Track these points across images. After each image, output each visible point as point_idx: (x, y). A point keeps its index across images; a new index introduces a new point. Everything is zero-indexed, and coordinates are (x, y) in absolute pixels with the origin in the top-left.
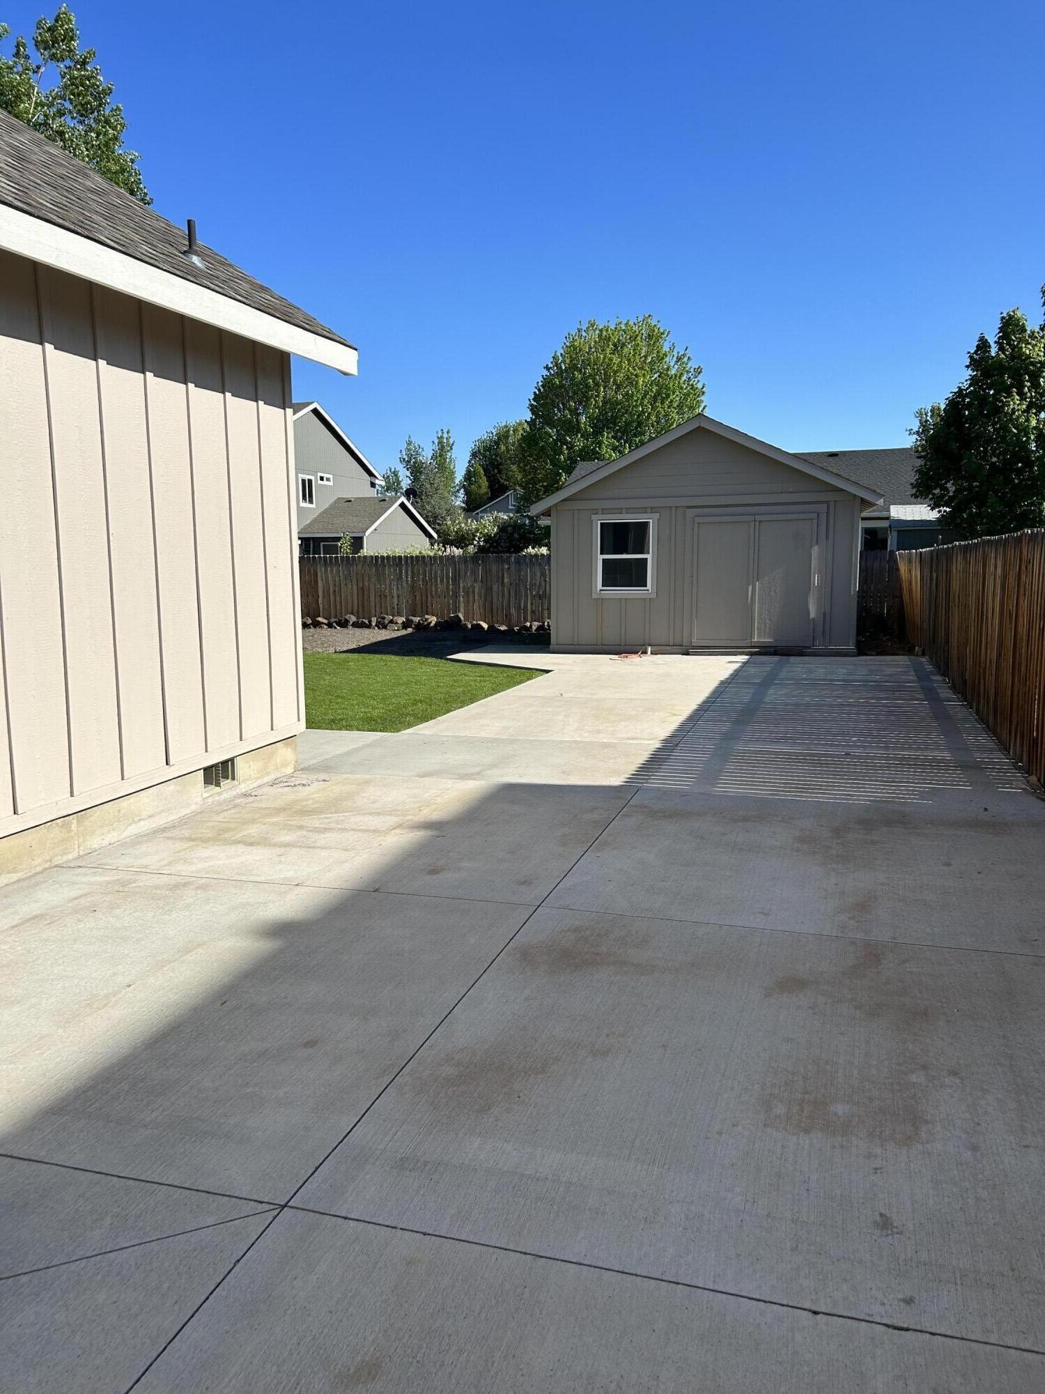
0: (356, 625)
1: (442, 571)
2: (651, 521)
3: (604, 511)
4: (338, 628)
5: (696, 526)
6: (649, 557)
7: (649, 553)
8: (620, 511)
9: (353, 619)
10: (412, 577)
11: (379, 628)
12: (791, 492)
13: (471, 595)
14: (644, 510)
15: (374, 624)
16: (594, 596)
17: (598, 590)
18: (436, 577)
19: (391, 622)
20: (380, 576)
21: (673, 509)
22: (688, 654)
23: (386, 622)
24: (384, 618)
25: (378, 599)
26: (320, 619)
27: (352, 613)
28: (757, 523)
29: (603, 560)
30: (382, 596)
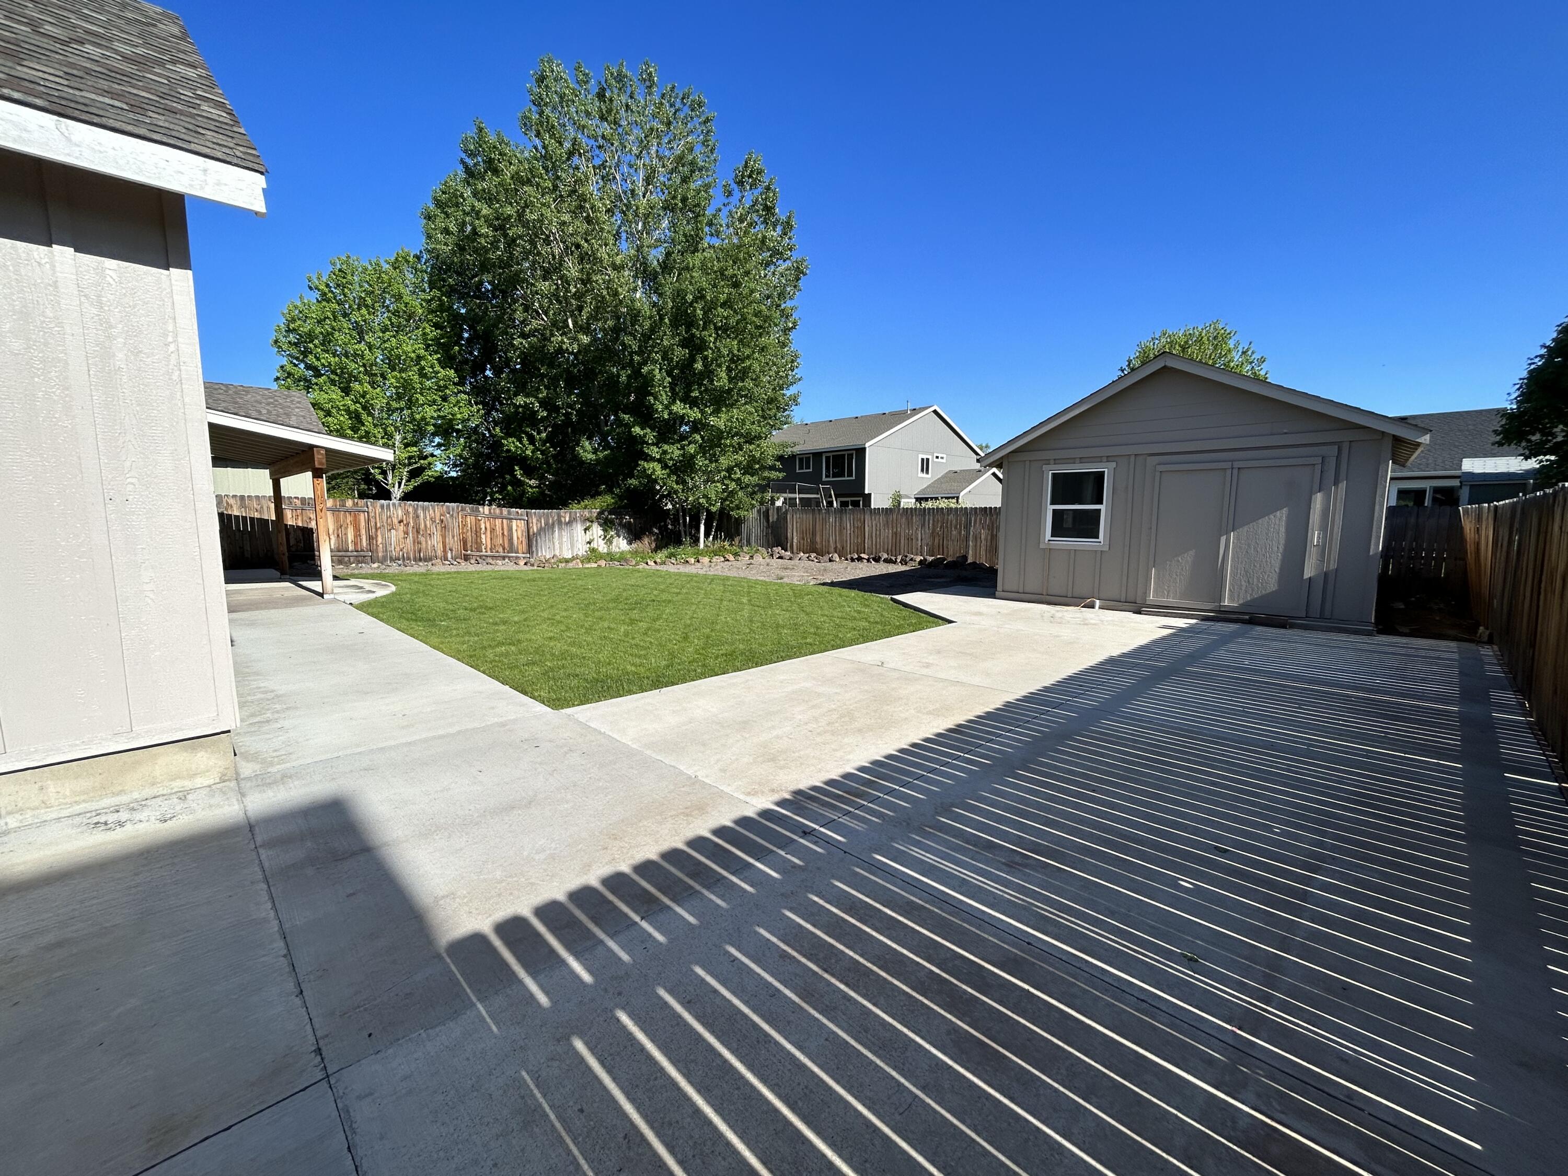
0: (886, 561)
1: (957, 521)
2: (1106, 470)
3: (1056, 461)
4: (873, 562)
5: (1158, 474)
6: (1102, 507)
7: (1102, 504)
8: (1072, 461)
9: (885, 556)
10: (933, 524)
11: (902, 564)
12: (1286, 433)
13: (979, 540)
14: (1099, 459)
15: (899, 561)
16: (1042, 546)
17: (1047, 540)
18: (951, 525)
19: (911, 560)
20: (909, 523)
21: (1132, 458)
22: (1140, 613)
23: (908, 559)
24: (906, 556)
25: (906, 541)
26: (863, 555)
28: (1235, 471)
29: (1054, 510)
30: (909, 539)
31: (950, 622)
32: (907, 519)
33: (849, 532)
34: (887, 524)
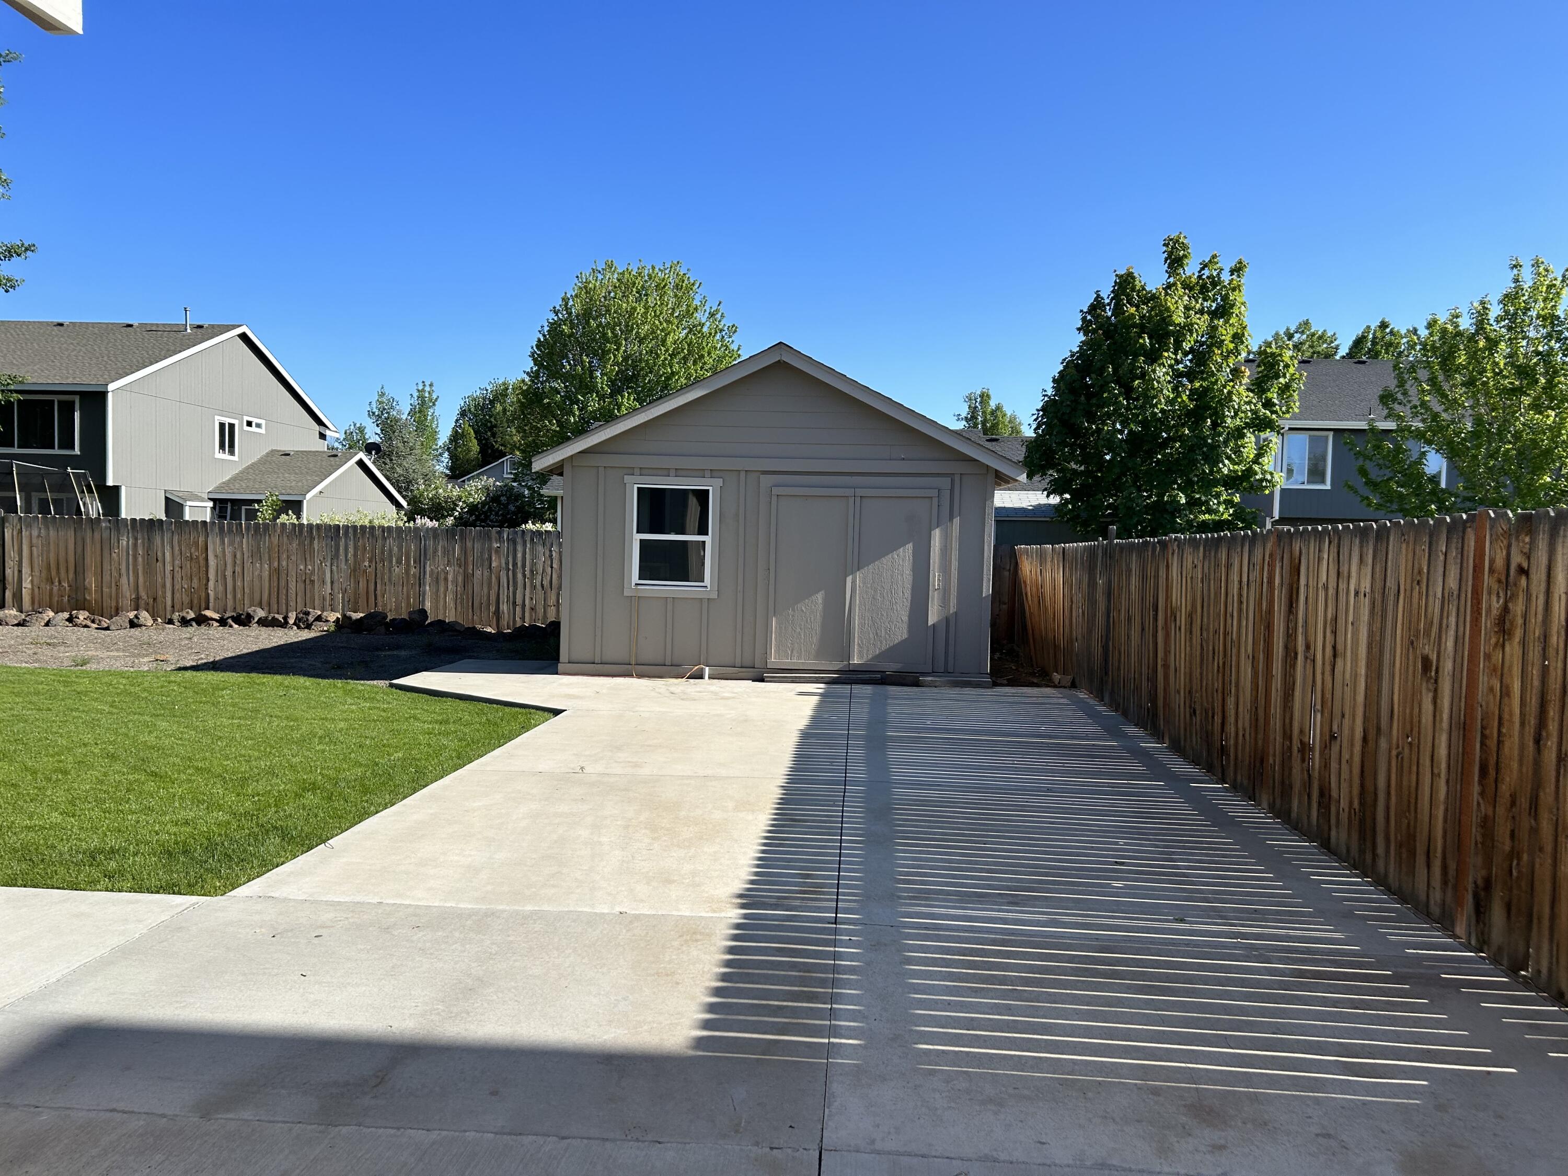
0: (263, 622)
1: (400, 548)
2: (710, 488)
3: (643, 471)
4: (236, 626)
5: (774, 499)
6: (707, 539)
7: (707, 534)
8: (666, 472)
9: (260, 613)
10: (355, 555)
11: (299, 627)
12: (904, 459)
13: (442, 583)
14: (700, 473)
15: (291, 621)
16: (627, 593)
17: (633, 584)
18: (391, 556)
19: (319, 619)
20: (306, 554)
21: (743, 474)
22: (762, 680)
23: (311, 619)
24: (307, 613)
25: (301, 585)
26: (208, 613)
27: (260, 605)
28: (858, 499)
29: (642, 542)
30: (307, 581)
31: (556, 712)
32: (301, 544)
33: (169, 568)
34: (256, 554)
